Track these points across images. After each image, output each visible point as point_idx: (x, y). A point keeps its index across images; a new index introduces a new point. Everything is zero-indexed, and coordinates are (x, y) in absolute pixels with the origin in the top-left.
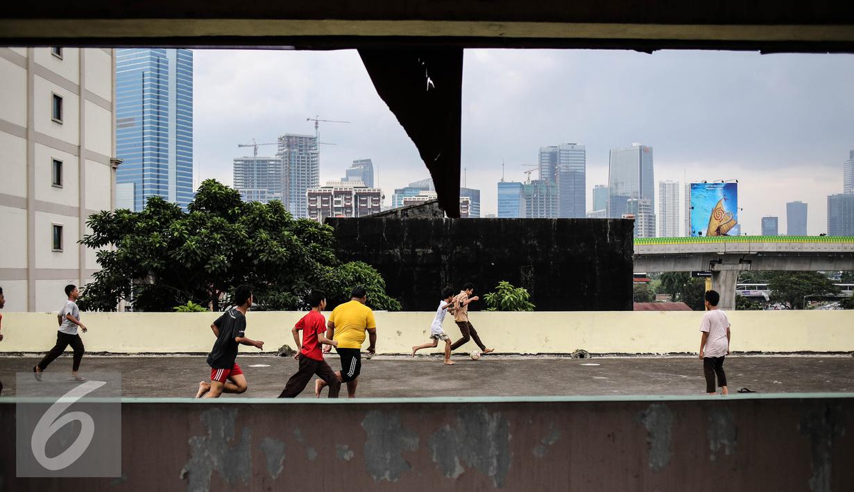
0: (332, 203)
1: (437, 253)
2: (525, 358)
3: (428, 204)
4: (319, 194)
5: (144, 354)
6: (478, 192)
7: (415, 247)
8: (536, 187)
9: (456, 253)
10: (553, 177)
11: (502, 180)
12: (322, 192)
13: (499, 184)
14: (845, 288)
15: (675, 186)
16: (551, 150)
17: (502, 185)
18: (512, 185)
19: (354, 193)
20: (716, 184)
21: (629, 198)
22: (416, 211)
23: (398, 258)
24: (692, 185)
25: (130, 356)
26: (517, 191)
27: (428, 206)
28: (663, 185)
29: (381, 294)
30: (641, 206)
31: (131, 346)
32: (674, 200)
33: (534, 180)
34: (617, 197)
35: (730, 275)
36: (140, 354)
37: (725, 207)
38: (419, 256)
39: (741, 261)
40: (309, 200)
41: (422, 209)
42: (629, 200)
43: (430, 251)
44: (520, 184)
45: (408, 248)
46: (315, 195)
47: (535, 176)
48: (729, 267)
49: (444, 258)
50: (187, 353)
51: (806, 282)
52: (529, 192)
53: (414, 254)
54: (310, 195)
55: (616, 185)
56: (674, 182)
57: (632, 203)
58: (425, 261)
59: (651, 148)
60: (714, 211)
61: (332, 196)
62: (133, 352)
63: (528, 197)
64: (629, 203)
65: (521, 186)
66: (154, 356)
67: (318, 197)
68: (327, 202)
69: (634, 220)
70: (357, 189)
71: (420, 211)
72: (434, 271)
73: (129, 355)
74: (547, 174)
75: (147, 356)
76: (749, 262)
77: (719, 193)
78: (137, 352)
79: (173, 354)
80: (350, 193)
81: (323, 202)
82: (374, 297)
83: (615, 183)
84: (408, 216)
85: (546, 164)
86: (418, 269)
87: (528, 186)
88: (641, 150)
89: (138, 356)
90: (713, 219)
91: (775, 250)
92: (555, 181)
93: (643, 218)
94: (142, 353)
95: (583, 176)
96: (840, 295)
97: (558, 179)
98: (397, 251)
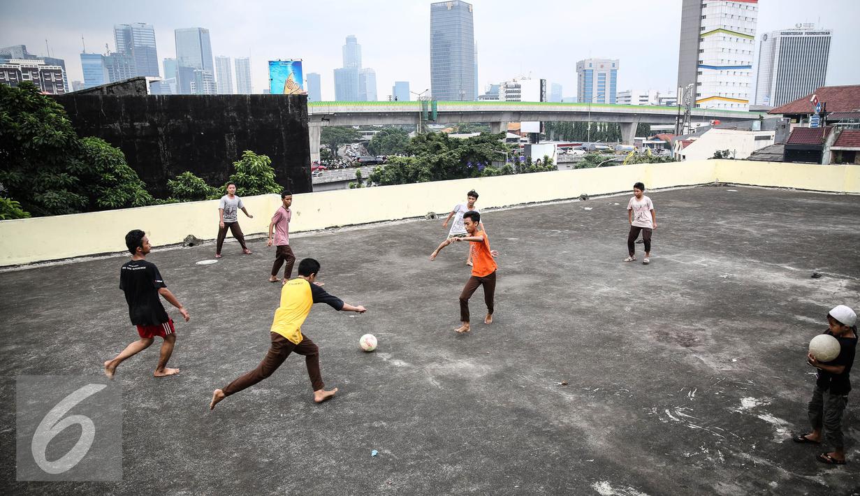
1: (154, 126)
2: (394, 223)
3: (132, 82)
5: (38, 263)
6: (63, 61)
7: (133, 121)
8: (115, 58)
9: (170, 125)
10: (129, 52)
11: (84, 51)
13: (81, 55)
14: (364, 134)
15: (227, 60)
16: (124, 27)
17: (84, 56)
18: (94, 56)
20: (287, 62)
21: (194, 69)
22: (121, 88)
23: (118, 131)
24: (270, 62)
25: (22, 268)
26: (99, 62)
27: (131, 84)
28: (218, 59)
29: (125, 166)
30: (204, 75)
31: (19, 256)
32: (227, 71)
33: (112, 52)
34: (184, 68)
35: (315, 129)
36: (32, 263)
37: (293, 78)
38: (138, 129)
39: (323, 119)
41: (126, 86)
42: (195, 71)
43: (147, 124)
44: (101, 55)
45: (126, 122)
48: (315, 124)
49: (160, 130)
50: (88, 256)
51: (341, 131)
52: (110, 62)
53: (133, 127)
55: (182, 58)
56: (227, 57)
57: (197, 74)
58: (144, 133)
59: (208, 30)
60: (287, 82)
62: (22, 262)
63: (109, 67)
64: (195, 73)
65: (103, 58)
66: (52, 264)
69: (307, 96)
71: (125, 88)
72: (153, 142)
73: (19, 266)
74: (122, 47)
75: (43, 265)
76: (328, 120)
77: (290, 69)
78: (29, 261)
79: (72, 258)
81: (10, 76)
82: (121, 169)
83: (181, 58)
84: (113, 93)
85: (121, 39)
86: (138, 140)
87: (108, 57)
88: (199, 31)
89: (31, 267)
90: (286, 88)
91: (345, 112)
92: (131, 54)
93: (207, 85)
94: (34, 263)
95: (155, 51)
96: (363, 139)
97: (133, 52)
98: (117, 125)
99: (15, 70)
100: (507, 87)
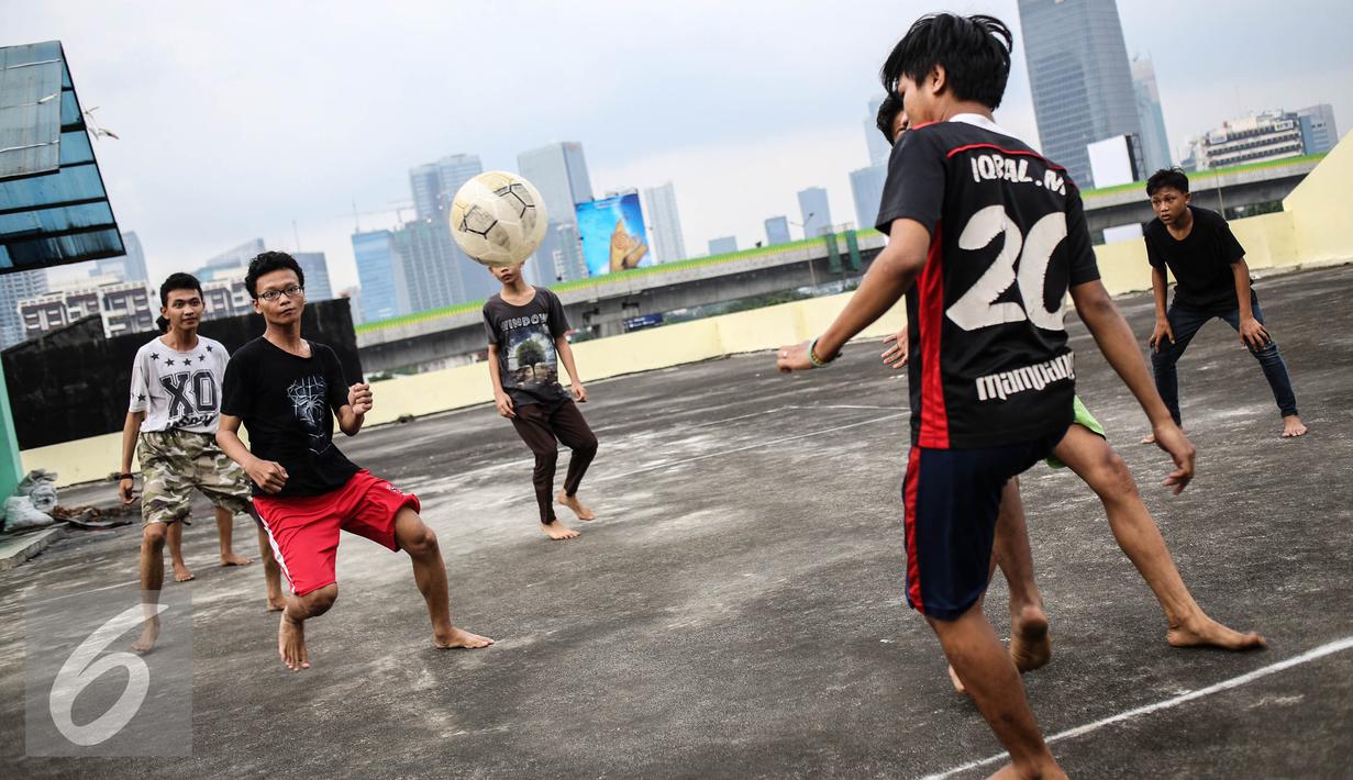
0: (66, 317)
1: (95, 386)
4: (41, 307)
6: (321, 256)
7: (64, 383)
8: (413, 232)
10: (436, 213)
11: (357, 230)
12: (46, 302)
13: (353, 237)
16: (427, 170)
17: (358, 238)
18: (375, 235)
19: (101, 295)
20: (609, 199)
24: (577, 205)
26: (384, 243)
33: (408, 221)
35: (614, 328)
38: (68, 395)
39: (625, 306)
40: (27, 320)
42: (560, 228)
43: (85, 385)
44: (387, 231)
45: (54, 387)
46: (34, 309)
47: (410, 216)
48: (610, 317)
49: (106, 391)
52: (403, 242)
53: (62, 393)
54: (26, 310)
57: (564, 233)
58: (77, 400)
61: (64, 306)
63: (403, 250)
65: (389, 234)
67: (40, 312)
68: (58, 317)
70: (106, 288)
74: (426, 205)
76: (636, 305)
80: (94, 297)
81: (51, 318)
84: (55, 344)
85: (424, 192)
86: (71, 411)
87: (400, 232)
88: (564, 150)
91: (664, 284)
92: (442, 219)
98: (38, 394)
99: (222, 290)
100: (1208, 143)
